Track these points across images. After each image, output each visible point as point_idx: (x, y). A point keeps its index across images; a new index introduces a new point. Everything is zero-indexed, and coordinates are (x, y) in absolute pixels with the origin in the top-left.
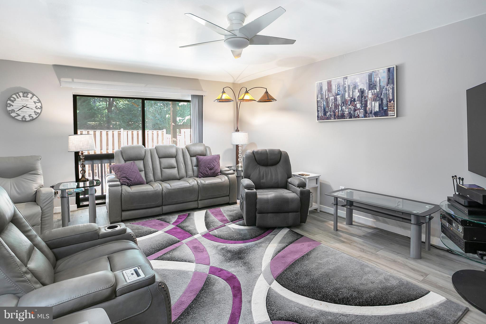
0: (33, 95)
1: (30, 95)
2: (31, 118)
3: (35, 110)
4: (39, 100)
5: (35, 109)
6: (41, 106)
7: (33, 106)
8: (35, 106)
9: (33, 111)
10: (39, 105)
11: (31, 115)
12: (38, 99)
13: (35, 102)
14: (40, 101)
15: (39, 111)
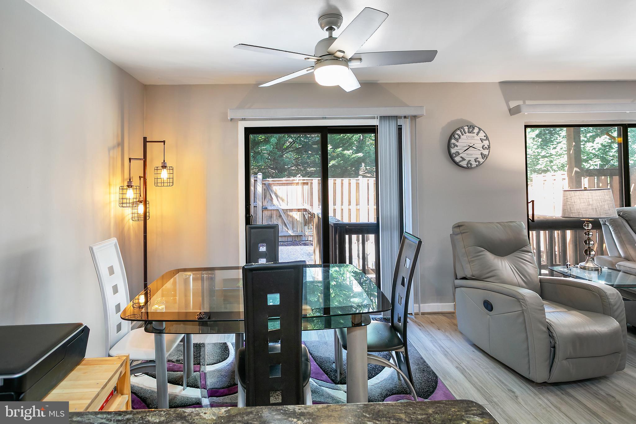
0: (480, 129)
1: (476, 130)
2: (477, 163)
3: (482, 152)
4: (486, 136)
5: (481, 149)
6: (489, 145)
7: (479, 145)
8: (481, 146)
9: (480, 152)
10: (486, 143)
11: (477, 158)
12: (486, 134)
13: (482, 140)
14: (487, 138)
15: (486, 152)
